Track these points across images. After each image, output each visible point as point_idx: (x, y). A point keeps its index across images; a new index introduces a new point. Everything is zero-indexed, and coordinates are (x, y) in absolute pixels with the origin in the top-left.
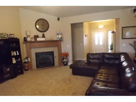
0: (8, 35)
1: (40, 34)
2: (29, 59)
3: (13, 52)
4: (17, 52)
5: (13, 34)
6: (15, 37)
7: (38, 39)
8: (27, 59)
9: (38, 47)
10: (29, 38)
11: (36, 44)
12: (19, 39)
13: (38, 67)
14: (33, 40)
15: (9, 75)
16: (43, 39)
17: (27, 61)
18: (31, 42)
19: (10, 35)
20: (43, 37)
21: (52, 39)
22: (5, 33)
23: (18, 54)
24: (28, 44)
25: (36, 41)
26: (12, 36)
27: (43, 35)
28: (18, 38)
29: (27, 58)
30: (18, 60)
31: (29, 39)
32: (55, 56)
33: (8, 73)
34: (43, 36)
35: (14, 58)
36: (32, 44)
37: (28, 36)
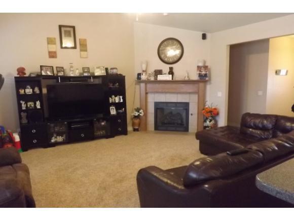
0: (109, 69)
1: (165, 68)
2: (141, 111)
3: (115, 97)
4: (121, 97)
5: (116, 69)
6: (119, 73)
7: (160, 78)
8: (138, 112)
9: (160, 91)
10: (144, 74)
11: (157, 86)
12: (124, 77)
13: (157, 128)
14: (152, 79)
15: (104, 131)
16: (169, 78)
17: (137, 114)
18: (147, 82)
19: (112, 69)
20: (169, 74)
21: (187, 79)
22: (104, 67)
23: (122, 101)
24: (143, 85)
25: (156, 81)
26: (115, 71)
27: (171, 69)
28: (124, 75)
29: (138, 110)
30: (121, 111)
31: (143, 77)
32: (190, 113)
33: (103, 128)
34: (171, 72)
35: (114, 108)
36: (149, 86)
37: (143, 71)
